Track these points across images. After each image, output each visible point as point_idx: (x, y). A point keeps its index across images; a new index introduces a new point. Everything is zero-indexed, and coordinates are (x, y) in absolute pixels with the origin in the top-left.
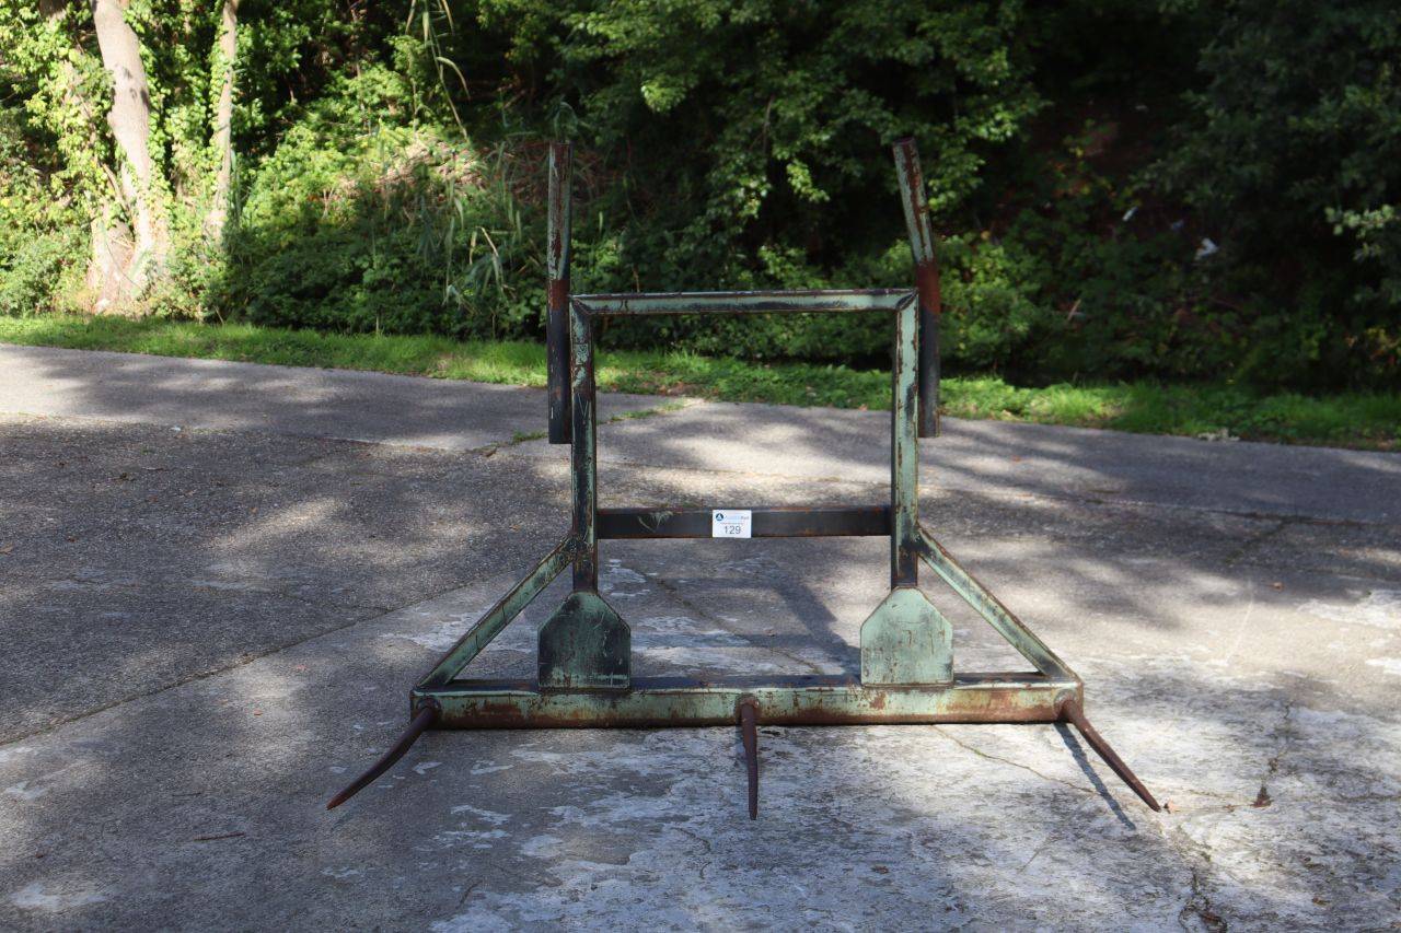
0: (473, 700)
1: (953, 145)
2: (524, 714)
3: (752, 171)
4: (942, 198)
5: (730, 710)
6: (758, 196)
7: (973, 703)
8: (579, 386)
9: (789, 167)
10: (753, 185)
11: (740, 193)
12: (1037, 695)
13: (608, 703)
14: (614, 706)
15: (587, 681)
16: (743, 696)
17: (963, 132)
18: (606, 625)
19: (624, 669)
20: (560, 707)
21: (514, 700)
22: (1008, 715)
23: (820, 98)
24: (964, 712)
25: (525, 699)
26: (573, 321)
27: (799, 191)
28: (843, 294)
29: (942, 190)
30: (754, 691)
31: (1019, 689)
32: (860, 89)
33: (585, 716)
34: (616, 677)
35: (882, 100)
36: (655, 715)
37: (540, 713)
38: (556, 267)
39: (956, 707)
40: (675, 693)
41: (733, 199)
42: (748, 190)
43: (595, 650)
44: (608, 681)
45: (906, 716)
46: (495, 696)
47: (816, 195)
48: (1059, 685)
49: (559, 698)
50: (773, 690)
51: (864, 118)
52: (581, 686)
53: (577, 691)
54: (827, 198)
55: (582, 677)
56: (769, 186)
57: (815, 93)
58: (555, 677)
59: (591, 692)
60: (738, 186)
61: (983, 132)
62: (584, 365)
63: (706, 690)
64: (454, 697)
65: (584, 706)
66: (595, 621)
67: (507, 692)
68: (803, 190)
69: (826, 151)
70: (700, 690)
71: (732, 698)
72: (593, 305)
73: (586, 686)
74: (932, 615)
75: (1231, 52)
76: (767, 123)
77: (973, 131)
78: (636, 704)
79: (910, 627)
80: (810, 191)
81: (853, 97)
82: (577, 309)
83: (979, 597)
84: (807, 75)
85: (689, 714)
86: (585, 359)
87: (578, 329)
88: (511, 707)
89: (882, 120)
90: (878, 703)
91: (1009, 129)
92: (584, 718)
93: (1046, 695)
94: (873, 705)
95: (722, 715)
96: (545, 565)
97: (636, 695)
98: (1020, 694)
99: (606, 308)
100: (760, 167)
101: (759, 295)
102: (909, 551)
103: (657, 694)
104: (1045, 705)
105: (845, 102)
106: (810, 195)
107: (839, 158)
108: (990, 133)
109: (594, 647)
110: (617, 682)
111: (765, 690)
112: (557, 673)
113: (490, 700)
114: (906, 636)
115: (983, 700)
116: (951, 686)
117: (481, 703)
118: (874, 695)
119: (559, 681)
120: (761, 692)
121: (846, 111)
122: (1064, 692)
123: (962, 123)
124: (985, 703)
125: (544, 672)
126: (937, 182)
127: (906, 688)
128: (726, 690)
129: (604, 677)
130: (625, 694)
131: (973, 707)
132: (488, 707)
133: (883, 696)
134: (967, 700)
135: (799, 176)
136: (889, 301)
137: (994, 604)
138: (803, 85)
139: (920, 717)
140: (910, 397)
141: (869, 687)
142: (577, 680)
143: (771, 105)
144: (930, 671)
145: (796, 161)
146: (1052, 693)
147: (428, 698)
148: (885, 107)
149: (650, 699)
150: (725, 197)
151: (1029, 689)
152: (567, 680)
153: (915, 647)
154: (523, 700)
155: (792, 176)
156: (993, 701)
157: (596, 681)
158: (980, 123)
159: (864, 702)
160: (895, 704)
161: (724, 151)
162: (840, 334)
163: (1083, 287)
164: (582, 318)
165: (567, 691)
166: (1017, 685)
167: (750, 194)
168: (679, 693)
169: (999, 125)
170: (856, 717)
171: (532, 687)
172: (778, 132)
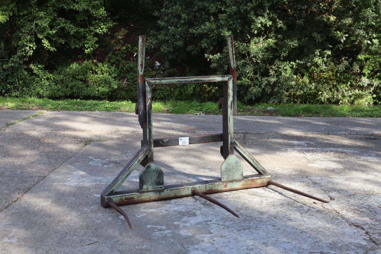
0: (121, 197)
1: (90, 35)
2: (136, 199)
3: (31, 42)
4: (89, 50)
5: (189, 192)
6: (33, 49)
7: (248, 183)
8: (149, 105)
9: (42, 40)
10: (32, 46)
11: (28, 48)
12: (262, 180)
13: (158, 194)
14: (160, 194)
15: (153, 188)
16: (193, 188)
17: (92, 31)
18: (157, 172)
19: (162, 184)
20: (145, 196)
21: (133, 196)
22: (256, 186)
23: (50, 20)
24: (246, 186)
25: (136, 195)
26: (147, 86)
27: (47, 48)
28: (215, 77)
29: (89, 47)
30: (196, 186)
31: (258, 179)
32: (62, 18)
33: (152, 198)
34: (161, 186)
35: (70, 21)
36: (171, 196)
37: (140, 199)
38: (141, 71)
39: (244, 185)
40: (175, 189)
41: (25, 50)
42: (30, 47)
43: (155, 179)
44: (158, 188)
45: (232, 189)
46: (128, 196)
47: (52, 49)
48: (267, 177)
49: (145, 194)
50: (200, 185)
51: (65, 26)
52: (151, 190)
53: (150, 191)
54: (56, 50)
55: (151, 187)
56: (36, 46)
57: (48, 19)
58: (144, 188)
59: (154, 191)
60: (27, 46)
61: (98, 31)
62: (150, 99)
63: (183, 187)
64: (117, 197)
65: (152, 195)
66: (154, 171)
67: (131, 194)
68: (48, 47)
69: (53, 36)
70: (182, 187)
71: (190, 189)
72: (152, 82)
73: (153, 189)
74: (238, 161)
75: (169, 11)
76: (34, 27)
77: (95, 31)
78: (166, 193)
79: (233, 165)
80: (51, 48)
81: (60, 20)
82: (148, 83)
83: (248, 156)
84: (45, 13)
85: (179, 195)
86: (150, 97)
87: (148, 89)
88: (133, 198)
89: (70, 27)
90: (225, 186)
91: (105, 30)
92: (152, 199)
93: (264, 179)
94: (224, 187)
95: (188, 194)
96: (140, 156)
97: (165, 191)
98: (258, 180)
99: (155, 83)
100: (33, 40)
101: (194, 78)
102: (232, 145)
103: (171, 190)
104: (264, 182)
105: (58, 22)
106: (51, 49)
107: (58, 38)
108: (100, 31)
109: (154, 178)
110: (161, 188)
111: (198, 185)
112: (145, 187)
113: (127, 197)
114: (232, 167)
115: (250, 182)
116: (242, 179)
117: (124, 198)
118: (225, 184)
119: (145, 189)
120: (197, 186)
121: (59, 24)
122: (268, 178)
123: (92, 28)
124: (250, 183)
125: (141, 187)
126: (88, 45)
127: (232, 181)
128: (188, 187)
129: (157, 187)
130: (163, 191)
131: (248, 185)
132: (126, 199)
133: (227, 184)
134: (246, 183)
135: (46, 43)
136: (226, 79)
137: (251, 157)
138: (44, 16)
139: (235, 188)
140: (231, 104)
141: (224, 182)
142: (150, 188)
143: (35, 22)
144: (237, 176)
145: (44, 39)
146: (265, 179)
147: (109, 198)
148: (71, 23)
149: (169, 191)
150: (23, 49)
151: (260, 178)
152: (147, 188)
153: (234, 170)
154: (136, 196)
155: (44, 43)
156: (252, 182)
157: (155, 188)
158: (97, 29)
159: (222, 186)
160: (230, 186)
161: (22, 35)
162: (59, 90)
163: (127, 75)
164: (149, 85)
165: (147, 192)
166: (257, 178)
167: (30, 48)
168: (177, 189)
169: (102, 29)
170: (221, 190)
171: (138, 191)
172: (38, 30)
